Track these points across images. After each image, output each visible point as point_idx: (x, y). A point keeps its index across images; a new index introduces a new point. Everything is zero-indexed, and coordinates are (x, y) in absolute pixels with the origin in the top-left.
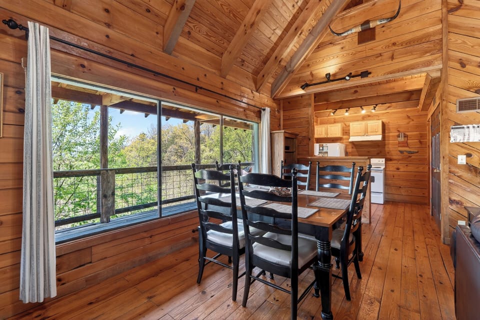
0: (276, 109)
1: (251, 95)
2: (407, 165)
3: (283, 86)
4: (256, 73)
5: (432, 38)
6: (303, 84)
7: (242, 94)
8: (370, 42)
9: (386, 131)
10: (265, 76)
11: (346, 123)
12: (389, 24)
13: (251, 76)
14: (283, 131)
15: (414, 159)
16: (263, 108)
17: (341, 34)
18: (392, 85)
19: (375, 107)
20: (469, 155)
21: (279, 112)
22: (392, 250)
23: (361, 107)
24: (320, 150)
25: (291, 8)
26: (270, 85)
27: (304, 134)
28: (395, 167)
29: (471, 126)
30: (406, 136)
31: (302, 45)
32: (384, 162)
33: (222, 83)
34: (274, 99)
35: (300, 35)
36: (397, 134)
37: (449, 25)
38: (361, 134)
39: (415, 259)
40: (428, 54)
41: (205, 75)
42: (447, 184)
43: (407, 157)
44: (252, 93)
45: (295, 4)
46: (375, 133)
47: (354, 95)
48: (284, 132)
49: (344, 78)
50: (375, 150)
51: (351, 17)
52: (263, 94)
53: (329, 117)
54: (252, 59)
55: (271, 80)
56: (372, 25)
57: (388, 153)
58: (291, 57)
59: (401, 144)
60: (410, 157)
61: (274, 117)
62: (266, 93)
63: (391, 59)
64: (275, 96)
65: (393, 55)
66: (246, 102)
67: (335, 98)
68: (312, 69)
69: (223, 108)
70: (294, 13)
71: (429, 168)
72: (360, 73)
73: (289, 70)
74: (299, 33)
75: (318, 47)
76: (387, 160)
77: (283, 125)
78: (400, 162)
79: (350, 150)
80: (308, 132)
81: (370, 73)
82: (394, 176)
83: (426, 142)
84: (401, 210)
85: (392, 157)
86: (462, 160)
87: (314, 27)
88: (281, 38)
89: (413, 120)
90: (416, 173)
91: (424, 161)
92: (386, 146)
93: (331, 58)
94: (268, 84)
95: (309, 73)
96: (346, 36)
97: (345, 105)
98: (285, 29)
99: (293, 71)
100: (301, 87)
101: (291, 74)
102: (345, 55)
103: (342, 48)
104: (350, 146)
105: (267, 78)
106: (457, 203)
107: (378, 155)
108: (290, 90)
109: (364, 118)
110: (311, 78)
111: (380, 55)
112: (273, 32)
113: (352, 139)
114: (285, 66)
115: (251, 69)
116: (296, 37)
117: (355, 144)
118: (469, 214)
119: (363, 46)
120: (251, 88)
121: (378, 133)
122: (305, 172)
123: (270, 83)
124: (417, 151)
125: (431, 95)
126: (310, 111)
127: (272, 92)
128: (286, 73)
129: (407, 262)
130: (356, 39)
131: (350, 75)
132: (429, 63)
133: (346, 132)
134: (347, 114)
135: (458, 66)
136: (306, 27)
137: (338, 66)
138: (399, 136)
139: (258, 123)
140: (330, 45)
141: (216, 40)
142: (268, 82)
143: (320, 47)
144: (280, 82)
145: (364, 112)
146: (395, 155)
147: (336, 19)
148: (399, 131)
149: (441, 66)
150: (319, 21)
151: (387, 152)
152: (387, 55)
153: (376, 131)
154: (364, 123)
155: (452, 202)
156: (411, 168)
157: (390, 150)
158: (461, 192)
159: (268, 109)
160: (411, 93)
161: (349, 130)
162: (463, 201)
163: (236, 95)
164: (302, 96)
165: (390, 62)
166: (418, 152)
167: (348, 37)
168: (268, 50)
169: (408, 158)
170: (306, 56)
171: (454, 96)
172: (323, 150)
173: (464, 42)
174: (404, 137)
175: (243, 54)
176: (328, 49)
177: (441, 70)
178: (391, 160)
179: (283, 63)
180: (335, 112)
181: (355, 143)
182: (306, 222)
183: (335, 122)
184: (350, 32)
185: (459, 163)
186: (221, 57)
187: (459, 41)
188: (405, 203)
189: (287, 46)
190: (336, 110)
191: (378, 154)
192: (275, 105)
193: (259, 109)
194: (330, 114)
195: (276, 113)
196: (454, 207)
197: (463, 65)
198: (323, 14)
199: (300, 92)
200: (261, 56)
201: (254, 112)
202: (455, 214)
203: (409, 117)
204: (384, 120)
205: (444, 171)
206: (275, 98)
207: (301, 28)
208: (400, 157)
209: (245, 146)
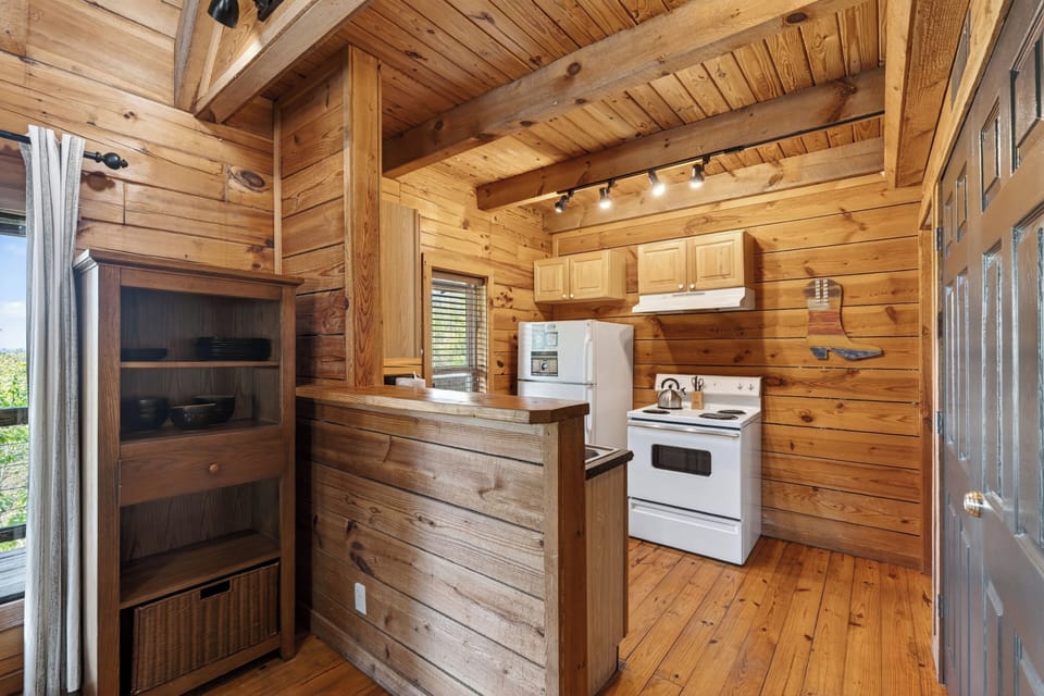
0: (235, 169)
2: (840, 406)
9: (768, 275)
15: (868, 381)
19: (699, 169)
23: (650, 172)
28: (797, 411)
30: (838, 292)
32: (756, 392)
36: (805, 283)
38: (672, 287)
46: (720, 282)
50: (726, 345)
57: (773, 356)
59: (818, 322)
60: (852, 372)
64: (196, 100)
71: (928, 420)
76: (769, 383)
77: (284, 240)
78: (815, 392)
79: (647, 344)
82: (792, 446)
83: (915, 313)
85: (786, 372)
89: (863, 228)
90: (876, 440)
91: (906, 391)
92: (767, 332)
97: (592, 167)
104: (649, 330)
107: (736, 366)
113: (647, 304)
117: (662, 323)
121: (730, 281)
124: (877, 350)
127: (177, 78)
134: (607, 205)
138: (810, 293)
146: (797, 364)
148: (811, 274)
151: (768, 352)
153: (724, 272)
156: (858, 417)
157: (779, 347)
166: (883, 354)
169: (843, 377)
174: (832, 293)
178: (782, 383)
181: (664, 320)
190: (570, 192)
191: (738, 359)
203: (847, 216)
208: (816, 374)
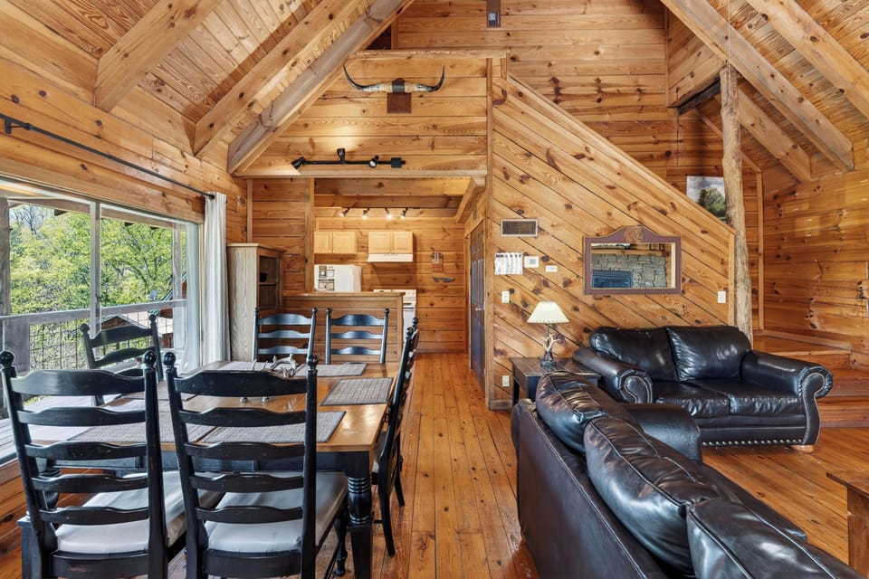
0: (239, 197)
1: (181, 161)
2: (442, 299)
3: (254, 154)
4: (193, 114)
5: (477, 132)
6: (297, 157)
7: (157, 157)
8: (405, 115)
9: (418, 249)
10: (215, 126)
11: (362, 230)
12: (429, 94)
13: (181, 121)
14: (256, 245)
15: (450, 290)
16: (209, 193)
17: (363, 87)
18: (428, 184)
19: (405, 212)
20: (512, 291)
21: (243, 202)
22: (437, 437)
23: (386, 208)
24: (320, 275)
25: (277, 10)
26: (226, 146)
27: (296, 250)
28: (428, 302)
29: (513, 254)
30: (441, 257)
31: (293, 83)
32: (415, 295)
33: (99, 123)
34: (233, 176)
35: (293, 65)
36: (431, 253)
37: (494, 121)
38: (384, 251)
39: (463, 443)
40: (473, 153)
41: (43, 94)
42: (492, 328)
43: (444, 286)
44: (184, 156)
45: (285, 6)
46: (403, 251)
47: (378, 190)
48: (258, 247)
49: (367, 163)
50: (403, 277)
51: (377, 65)
52: (209, 162)
53: (335, 219)
54: (186, 85)
55: (229, 137)
56: (407, 88)
57: (420, 282)
58: (272, 101)
59: (435, 268)
60: (446, 286)
61: (233, 213)
62: (216, 160)
63: (430, 148)
64: (236, 171)
65: (433, 143)
66: (167, 176)
67: (348, 191)
68: (313, 133)
69: (102, 184)
70: (282, 21)
71: (467, 302)
72: (389, 159)
73: (268, 123)
74: (291, 62)
75: (324, 97)
76: (420, 291)
77: (254, 229)
78: (434, 294)
79: (368, 276)
80: (304, 247)
81: (404, 163)
82: (426, 316)
83: (464, 266)
84: (437, 365)
85: (424, 287)
86: (505, 297)
87: (316, 59)
88: (254, 58)
89: (449, 235)
90: (452, 310)
91: (461, 293)
92: (418, 271)
93: (347, 122)
94: (221, 143)
95: (306, 140)
96: (370, 94)
97: (363, 202)
98: (262, 45)
99: (277, 129)
100: (293, 163)
101: (271, 133)
102: (368, 124)
103: (364, 111)
104: (368, 270)
105: (220, 132)
106: (502, 353)
107: (408, 284)
108: (270, 165)
109: (388, 226)
110: (311, 150)
111: (418, 138)
112: (237, 42)
113: (373, 258)
114: (260, 115)
115: (181, 103)
116: (286, 68)
117: (376, 267)
118: (514, 367)
119: (394, 118)
120: (181, 145)
121: (407, 251)
122: (304, 329)
123: (225, 142)
124: (453, 278)
125: (471, 205)
126: (307, 208)
127: (229, 161)
128: (261, 130)
129: (456, 452)
130: (384, 102)
131: (376, 159)
132: (473, 166)
133: (363, 246)
134: (365, 218)
135: (502, 176)
136: (305, 55)
137: (358, 140)
138: (433, 257)
139: (197, 224)
140: (344, 101)
141: (83, 13)
142: (222, 140)
143: (325, 98)
144: (248, 144)
145: (390, 217)
146: (428, 284)
147: (355, 59)
148: (433, 249)
149: (485, 172)
150: (327, 52)
151: (418, 279)
152: (425, 141)
153: (406, 247)
154: (388, 233)
155: (497, 352)
156: (447, 303)
157: (422, 277)
158: (505, 339)
159: (221, 198)
160: (449, 198)
161: (367, 244)
162: (507, 349)
163: (139, 156)
164: (292, 179)
165: (430, 152)
166: (454, 280)
167: (372, 96)
168: (224, 75)
169: (443, 288)
170: (303, 106)
171: (498, 214)
172: (325, 275)
173: (507, 147)
174: (440, 258)
175: (162, 67)
176: (340, 106)
177: (486, 177)
178: (423, 291)
179: (256, 110)
180: (346, 211)
182: (327, 450)
183: (345, 228)
184: (375, 89)
185: (503, 301)
186: (98, 59)
187: (503, 145)
188: (440, 353)
189: (265, 78)
190: (349, 208)
191: (407, 282)
192: (235, 189)
193: (199, 195)
194: (337, 214)
195: (239, 203)
196: (498, 359)
197: (507, 177)
198: (332, 41)
199: (288, 171)
200: (206, 82)
201: (187, 200)
202: (499, 368)
203: (444, 230)
204: (417, 232)
205: (489, 313)
206: (237, 174)
207: (296, 53)
208: (434, 287)
209: (147, 255)
